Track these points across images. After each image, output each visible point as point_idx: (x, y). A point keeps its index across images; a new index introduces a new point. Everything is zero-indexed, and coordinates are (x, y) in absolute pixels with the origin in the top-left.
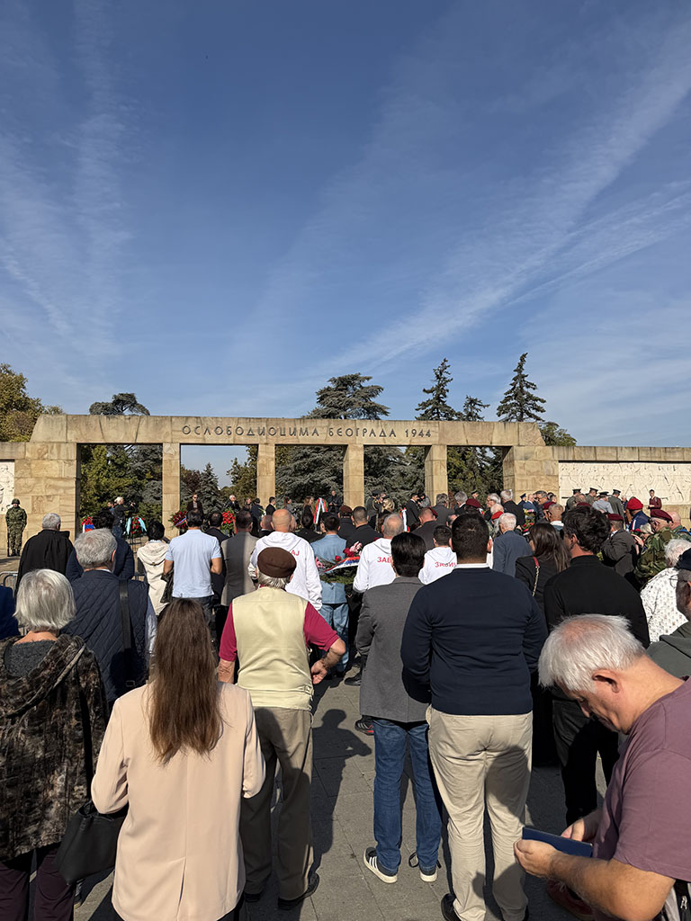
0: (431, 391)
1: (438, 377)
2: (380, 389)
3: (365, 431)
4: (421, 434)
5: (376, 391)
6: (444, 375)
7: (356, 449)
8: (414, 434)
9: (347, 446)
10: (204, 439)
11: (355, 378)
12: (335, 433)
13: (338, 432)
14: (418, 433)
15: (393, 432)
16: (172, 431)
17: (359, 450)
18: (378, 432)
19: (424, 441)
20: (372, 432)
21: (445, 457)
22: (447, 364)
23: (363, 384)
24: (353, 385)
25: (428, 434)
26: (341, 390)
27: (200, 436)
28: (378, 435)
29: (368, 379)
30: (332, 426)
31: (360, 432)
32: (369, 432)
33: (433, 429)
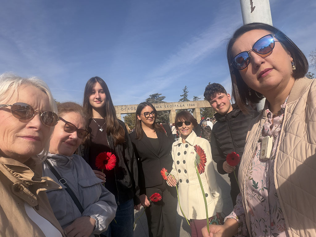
0: (183, 96)
1: (184, 91)
2: (165, 97)
3: (175, 105)
4: (192, 105)
5: (163, 98)
6: (186, 91)
7: (173, 111)
8: (190, 105)
9: (170, 110)
10: (128, 112)
11: (157, 94)
12: (167, 107)
13: (168, 106)
14: (191, 105)
15: (183, 105)
16: (118, 110)
17: (174, 111)
18: (179, 105)
19: (193, 107)
20: (178, 106)
21: (199, 111)
22: (186, 87)
23: (159, 96)
24: (156, 97)
25: (194, 105)
26: (153, 98)
27: (127, 111)
28: (179, 106)
29: (161, 94)
30: (165, 105)
31: (174, 106)
32: (176, 106)
33: (195, 103)
